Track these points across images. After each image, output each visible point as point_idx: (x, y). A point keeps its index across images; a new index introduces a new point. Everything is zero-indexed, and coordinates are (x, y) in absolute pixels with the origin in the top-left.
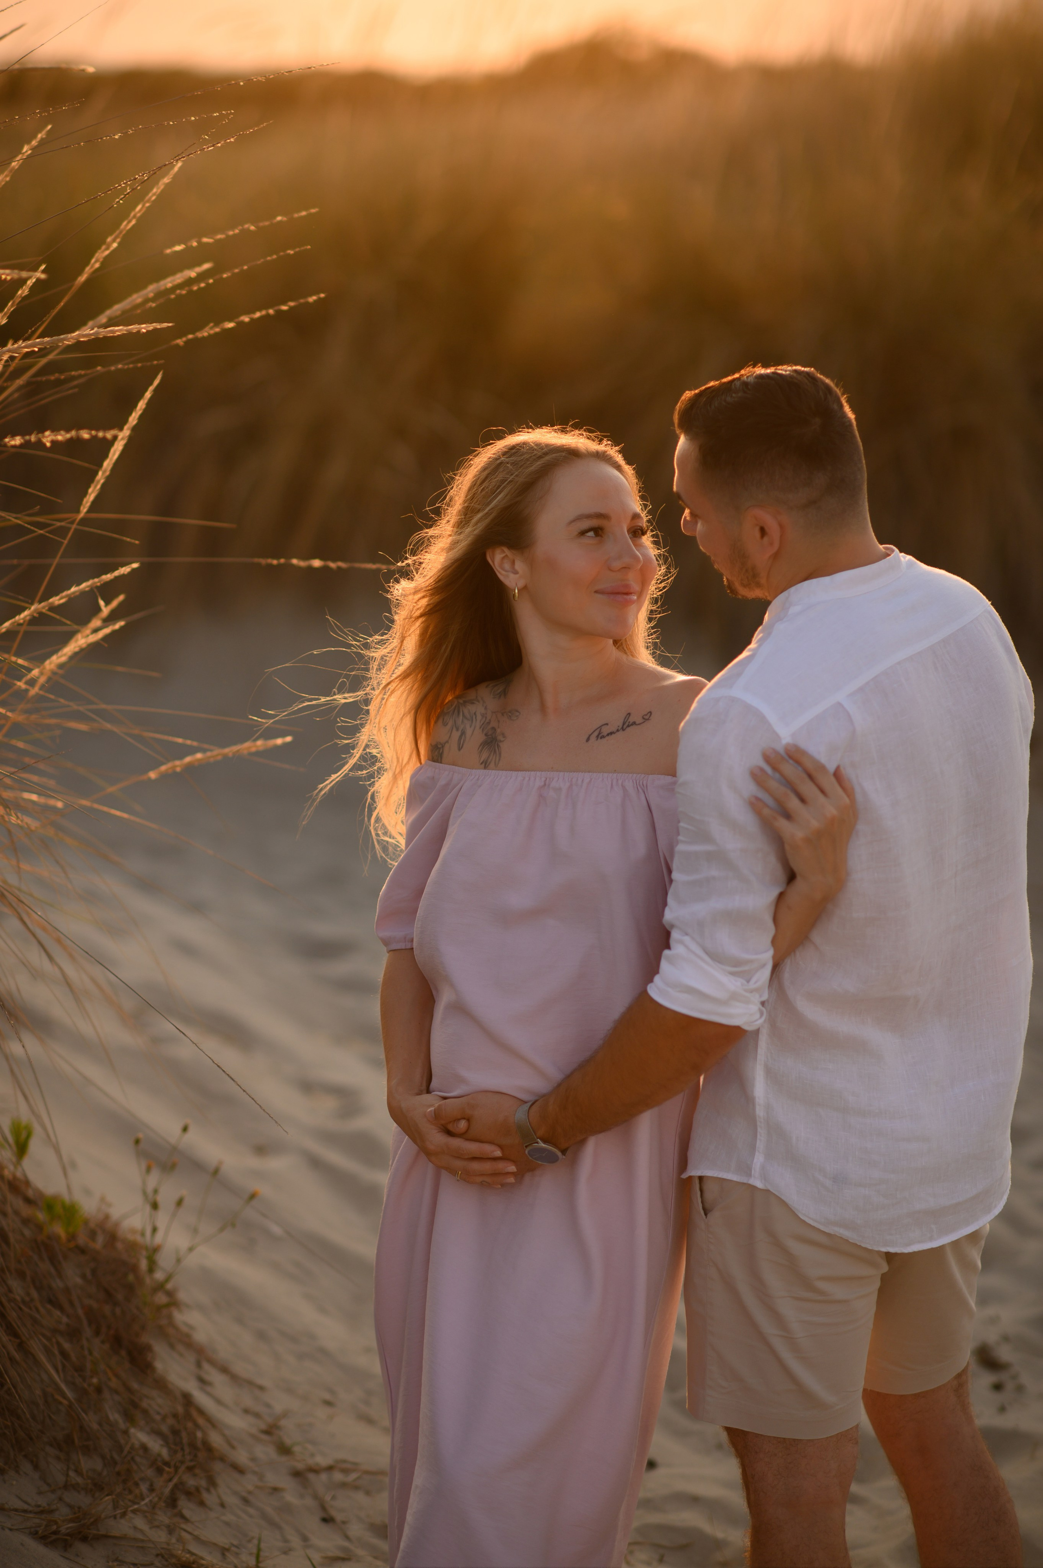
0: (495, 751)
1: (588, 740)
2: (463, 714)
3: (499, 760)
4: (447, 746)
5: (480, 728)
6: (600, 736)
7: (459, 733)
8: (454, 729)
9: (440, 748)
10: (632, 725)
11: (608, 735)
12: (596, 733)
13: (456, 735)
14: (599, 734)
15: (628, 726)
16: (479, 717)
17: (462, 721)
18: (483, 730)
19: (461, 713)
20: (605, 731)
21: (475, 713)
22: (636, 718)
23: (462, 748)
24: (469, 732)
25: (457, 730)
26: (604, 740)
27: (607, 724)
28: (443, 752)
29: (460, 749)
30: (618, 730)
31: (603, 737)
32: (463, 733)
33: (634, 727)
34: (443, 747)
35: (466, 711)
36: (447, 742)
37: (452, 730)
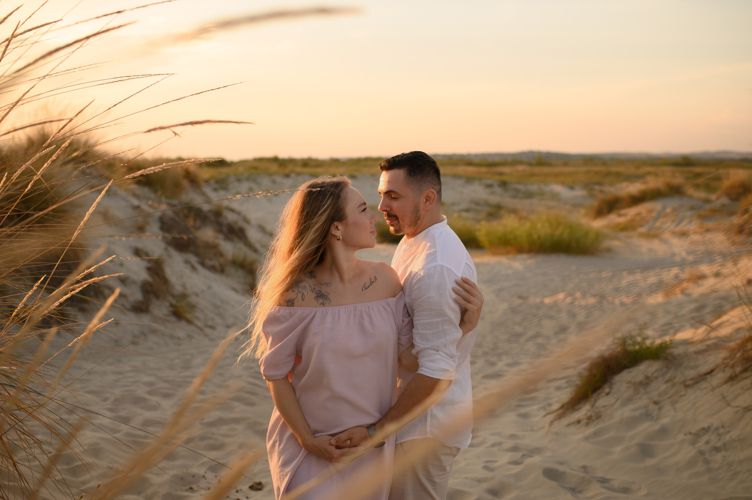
0: (326, 299)
1: (363, 290)
2: (300, 286)
3: (330, 302)
4: (296, 300)
5: (311, 291)
6: (366, 289)
7: (301, 294)
8: (299, 293)
9: (292, 301)
10: (373, 282)
11: (368, 287)
12: (364, 287)
13: (300, 295)
14: (365, 287)
15: (372, 283)
16: (308, 287)
17: (301, 290)
18: (313, 291)
19: (300, 287)
20: (367, 286)
21: (305, 286)
22: (373, 280)
23: (304, 299)
24: (305, 293)
25: (300, 293)
26: (367, 289)
27: (366, 283)
28: (294, 302)
29: (303, 300)
30: (370, 285)
31: (367, 288)
32: (303, 294)
33: (374, 283)
34: (294, 300)
35: (301, 286)
36: (296, 298)
37: (298, 294)
